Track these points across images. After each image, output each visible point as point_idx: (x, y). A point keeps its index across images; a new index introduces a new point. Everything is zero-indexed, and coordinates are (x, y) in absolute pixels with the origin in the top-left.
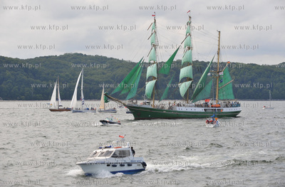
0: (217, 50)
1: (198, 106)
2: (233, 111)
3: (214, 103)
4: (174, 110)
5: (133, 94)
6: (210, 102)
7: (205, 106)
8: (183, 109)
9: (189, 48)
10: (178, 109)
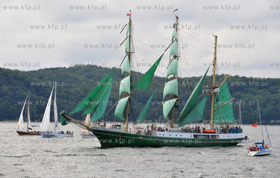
0: (213, 59)
1: (186, 131)
2: (233, 137)
3: (208, 127)
4: (153, 135)
5: (101, 113)
6: (202, 126)
7: (195, 131)
8: (166, 135)
9: (175, 57)
10: (159, 134)
